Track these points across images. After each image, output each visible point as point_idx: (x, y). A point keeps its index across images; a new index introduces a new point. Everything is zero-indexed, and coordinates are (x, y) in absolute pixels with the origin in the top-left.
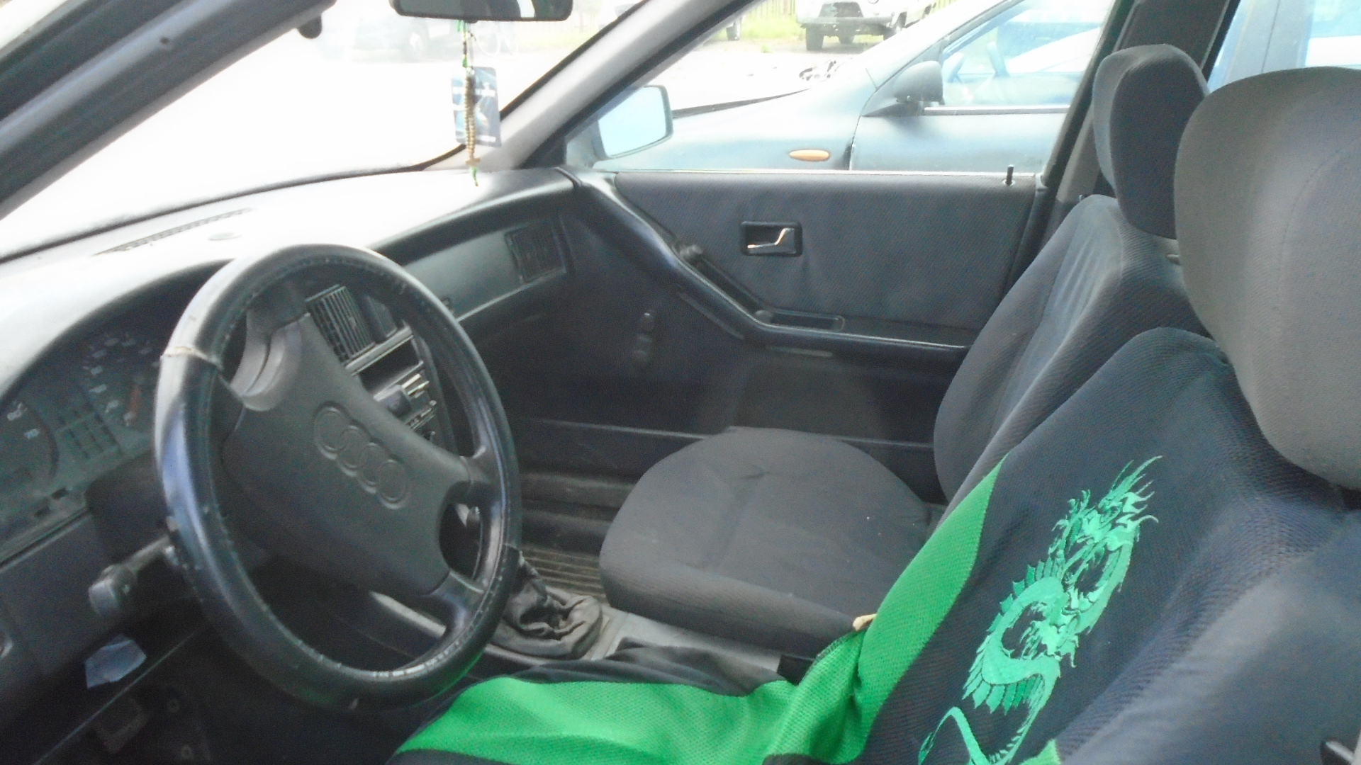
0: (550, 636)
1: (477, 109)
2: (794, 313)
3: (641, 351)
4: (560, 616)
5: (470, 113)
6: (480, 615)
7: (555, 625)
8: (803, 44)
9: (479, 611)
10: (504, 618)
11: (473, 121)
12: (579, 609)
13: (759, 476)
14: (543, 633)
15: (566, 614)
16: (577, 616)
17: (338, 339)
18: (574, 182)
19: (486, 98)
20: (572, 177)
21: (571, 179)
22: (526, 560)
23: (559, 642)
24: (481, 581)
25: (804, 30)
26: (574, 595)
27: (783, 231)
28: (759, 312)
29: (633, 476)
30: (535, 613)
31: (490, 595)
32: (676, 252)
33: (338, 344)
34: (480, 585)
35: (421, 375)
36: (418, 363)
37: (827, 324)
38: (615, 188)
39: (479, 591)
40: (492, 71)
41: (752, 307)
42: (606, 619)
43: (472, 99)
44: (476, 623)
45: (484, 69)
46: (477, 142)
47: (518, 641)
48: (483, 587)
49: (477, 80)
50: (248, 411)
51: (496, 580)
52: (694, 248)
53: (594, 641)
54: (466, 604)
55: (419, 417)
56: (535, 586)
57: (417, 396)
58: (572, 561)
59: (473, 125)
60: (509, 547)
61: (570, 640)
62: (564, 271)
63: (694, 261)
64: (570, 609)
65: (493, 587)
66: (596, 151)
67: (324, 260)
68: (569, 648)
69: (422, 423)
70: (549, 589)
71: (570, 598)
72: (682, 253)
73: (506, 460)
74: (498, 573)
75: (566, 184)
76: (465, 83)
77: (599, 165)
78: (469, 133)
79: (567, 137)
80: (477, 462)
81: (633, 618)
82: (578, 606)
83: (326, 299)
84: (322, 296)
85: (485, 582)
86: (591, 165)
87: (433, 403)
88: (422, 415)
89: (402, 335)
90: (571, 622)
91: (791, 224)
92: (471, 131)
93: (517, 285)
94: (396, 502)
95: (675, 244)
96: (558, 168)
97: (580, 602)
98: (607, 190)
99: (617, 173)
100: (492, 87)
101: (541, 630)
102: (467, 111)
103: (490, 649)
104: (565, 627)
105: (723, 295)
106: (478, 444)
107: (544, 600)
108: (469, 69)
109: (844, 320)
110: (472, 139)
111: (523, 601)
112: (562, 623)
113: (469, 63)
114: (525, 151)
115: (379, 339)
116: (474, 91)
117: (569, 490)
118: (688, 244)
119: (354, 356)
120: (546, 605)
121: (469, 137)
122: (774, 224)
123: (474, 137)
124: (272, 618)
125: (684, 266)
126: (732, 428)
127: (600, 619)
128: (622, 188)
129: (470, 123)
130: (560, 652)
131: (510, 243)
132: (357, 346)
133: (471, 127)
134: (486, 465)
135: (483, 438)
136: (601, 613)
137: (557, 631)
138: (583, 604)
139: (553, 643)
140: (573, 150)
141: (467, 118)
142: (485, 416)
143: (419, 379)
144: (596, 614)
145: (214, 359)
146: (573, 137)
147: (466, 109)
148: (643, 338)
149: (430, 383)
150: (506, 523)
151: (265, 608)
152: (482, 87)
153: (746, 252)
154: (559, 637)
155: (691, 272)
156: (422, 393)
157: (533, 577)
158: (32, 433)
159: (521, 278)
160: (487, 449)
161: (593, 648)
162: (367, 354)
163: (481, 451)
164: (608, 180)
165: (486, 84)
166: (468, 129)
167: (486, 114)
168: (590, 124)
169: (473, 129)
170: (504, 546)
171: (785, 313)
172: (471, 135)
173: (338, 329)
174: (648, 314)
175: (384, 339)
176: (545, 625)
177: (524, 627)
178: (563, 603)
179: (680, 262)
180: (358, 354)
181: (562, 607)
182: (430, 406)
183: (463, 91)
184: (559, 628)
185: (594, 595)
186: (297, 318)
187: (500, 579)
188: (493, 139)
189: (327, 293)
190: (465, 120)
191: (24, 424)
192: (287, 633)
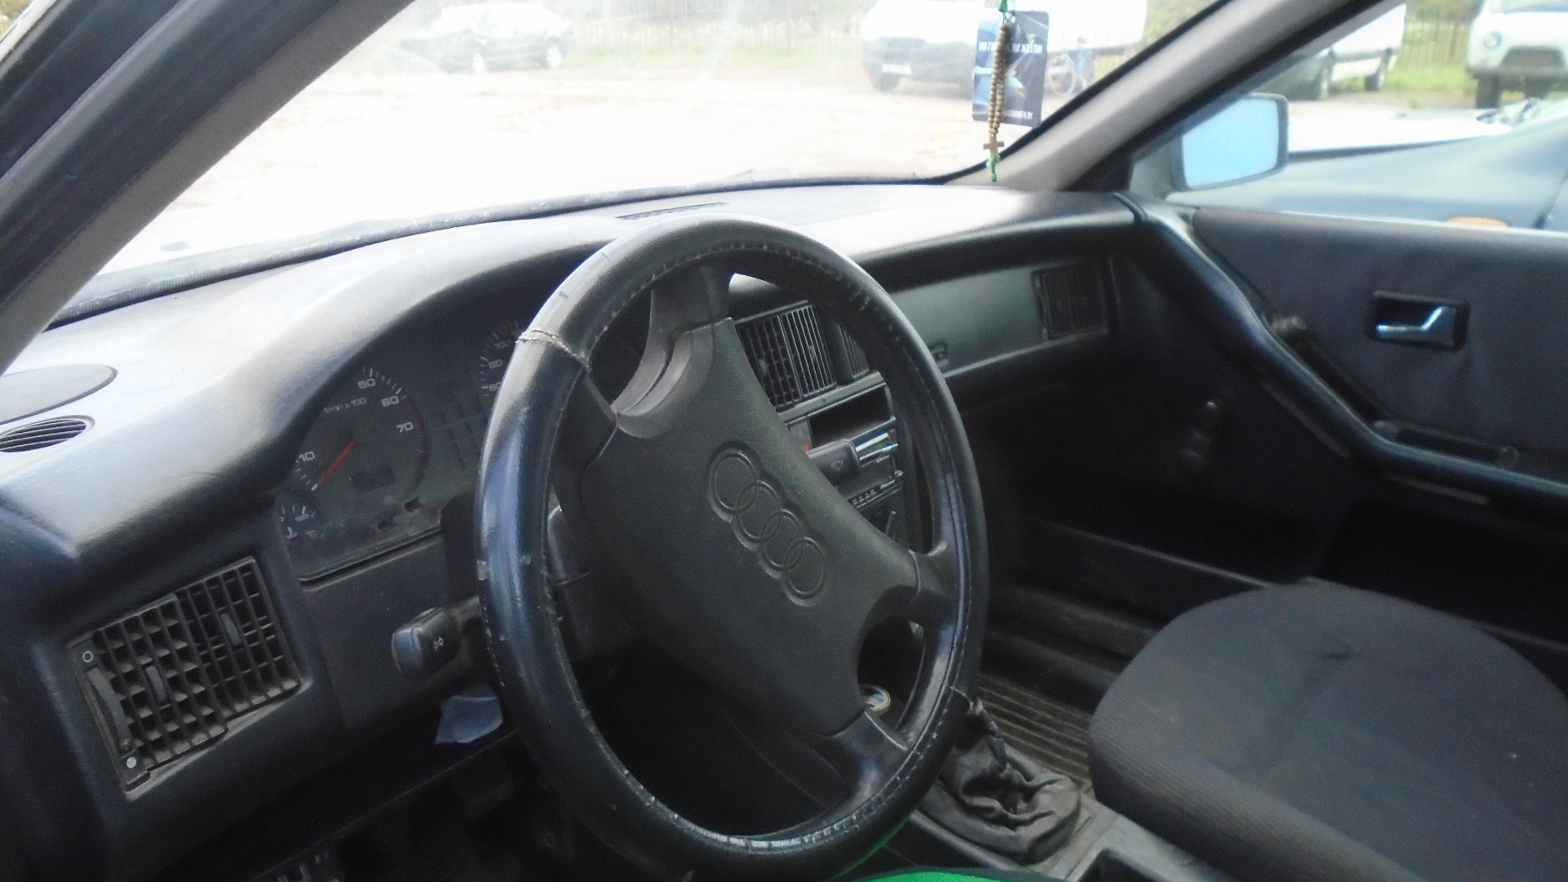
0: (1001, 821)
1: (1011, 73)
2: (1435, 433)
3: (1192, 453)
4: (1020, 795)
5: (1000, 77)
6: (895, 783)
7: (1010, 805)
8: (1472, 100)
9: (896, 776)
10: (941, 778)
11: (1003, 89)
12: (1047, 792)
13: (1342, 656)
14: (991, 815)
15: (1029, 794)
16: (1043, 800)
17: (790, 371)
18: (1137, 216)
19: (1029, 55)
20: (1135, 206)
21: (1132, 210)
22: (985, 708)
23: (1012, 833)
24: (907, 733)
25: (1475, 84)
26: (1045, 769)
27: (1436, 314)
28: (1380, 424)
29: (1158, 618)
30: (986, 784)
31: (915, 757)
32: (1266, 322)
33: (788, 377)
34: (905, 739)
35: (889, 434)
36: (888, 419)
37: (1486, 455)
38: (1193, 229)
39: (904, 748)
40: (1043, 17)
41: (1370, 413)
42: (1084, 815)
43: (1006, 57)
44: (887, 793)
45: (1032, 14)
46: (1004, 119)
47: (956, 817)
48: (910, 742)
49: (1018, 30)
50: (619, 432)
51: (928, 736)
52: (1295, 321)
53: (1063, 843)
54: (880, 762)
55: (877, 489)
56: (992, 747)
57: (879, 460)
58: (1053, 712)
59: (1003, 94)
60: (955, 693)
61: (1028, 834)
62: (1104, 330)
63: (1292, 339)
64: (1037, 789)
65: (921, 747)
66: (1175, 179)
67: (762, 246)
68: (1025, 846)
69: (881, 497)
70: (1010, 752)
71: (1040, 773)
72: (1275, 325)
73: (972, 567)
74: (932, 728)
75: (1124, 216)
76: (999, 33)
77: (1174, 197)
78: (994, 106)
79: (1137, 153)
80: (931, 563)
81: (1124, 823)
82: (1048, 787)
83: (784, 318)
84: (778, 313)
85: (912, 735)
86: (1164, 196)
87: (900, 473)
88: (883, 486)
89: (872, 380)
90: (1033, 807)
91: (1452, 301)
92: (998, 102)
93: (1039, 340)
94: (805, 597)
95: (1266, 310)
96: (1117, 194)
97: (1051, 782)
98: (1180, 229)
99: (1197, 208)
100: (1040, 41)
101: (990, 810)
102: (997, 74)
103: (916, 817)
104: (1024, 812)
105: (1330, 392)
106: (938, 540)
107: (1001, 769)
108: (1008, 15)
109: (1516, 451)
110: (997, 114)
111: (974, 763)
112: (1022, 805)
113: (1010, 7)
114: (1075, 169)
115: (844, 381)
116: (1011, 47)
117: (1065, 618)
118: (1286, 315)
119: (805, 396)
120: (1002, 775)
121: (993, 111)
122: (1426, 299)
123: (1000, 111)
124: (592, 729)
125: (1279, 346)
126: (1310, 579)
127: (1075, 814)
128: (1201, 227)
129: (998, 91)
130: (1012, 848)
131: (1038, 285)
132: (811, 385)
133: (999, 97)
134: (943, 570)
135: (947, 529)
136: (1079, 805)
137: (1012, 816)
138: (1055, 785)
139: (1003, 832)
140: (1141, 174)
141: (995, 84)
142: (953, 500)
143: (886, 439)
144: (1072, 806)
145: (582, 355)
146: (1143, 156)
147: (995, 71)
148: (1199, 436)
149: (899, 447)
150: (957, 656)
151: (584, 713)
152: (1024, 41)
153: (1374, 335)
154: (1013, 825)
155: (1286, 352)
156: (887, 457)
157: (993, 733)
158: (405, 427)
159: (1045, 331)
160: (949, 546)
161: (1060, 853)
162: (824, 396)
163: (940, 548)
164: (1185, 218)
165: (1031, 37)
166: (994, 100)
167: (1023, 81)
168: (1170, 139)
169: (1002, 100)
170: (948, 689)
171: (1419, 429)
172: (997, 108)
173: (790, 356)
174: (1211, 404)
175: (852, 381)
176: (996, 804)
177: (967, 799)
178: (1029, 778)
179: (1272, 338)
180: (811, 394)
181: (1026, 783)
182: (894, 476)
183: (995, 46)
184: (1015, 812)
185: (1072, 775)
186: (711, 320)
187: (935, 736)
188: (1030, 115)
189: (786, 311)
190: (992, 86)
191: (397, 415)
192: (609, 756)
